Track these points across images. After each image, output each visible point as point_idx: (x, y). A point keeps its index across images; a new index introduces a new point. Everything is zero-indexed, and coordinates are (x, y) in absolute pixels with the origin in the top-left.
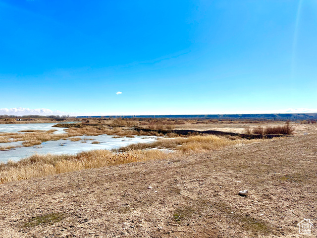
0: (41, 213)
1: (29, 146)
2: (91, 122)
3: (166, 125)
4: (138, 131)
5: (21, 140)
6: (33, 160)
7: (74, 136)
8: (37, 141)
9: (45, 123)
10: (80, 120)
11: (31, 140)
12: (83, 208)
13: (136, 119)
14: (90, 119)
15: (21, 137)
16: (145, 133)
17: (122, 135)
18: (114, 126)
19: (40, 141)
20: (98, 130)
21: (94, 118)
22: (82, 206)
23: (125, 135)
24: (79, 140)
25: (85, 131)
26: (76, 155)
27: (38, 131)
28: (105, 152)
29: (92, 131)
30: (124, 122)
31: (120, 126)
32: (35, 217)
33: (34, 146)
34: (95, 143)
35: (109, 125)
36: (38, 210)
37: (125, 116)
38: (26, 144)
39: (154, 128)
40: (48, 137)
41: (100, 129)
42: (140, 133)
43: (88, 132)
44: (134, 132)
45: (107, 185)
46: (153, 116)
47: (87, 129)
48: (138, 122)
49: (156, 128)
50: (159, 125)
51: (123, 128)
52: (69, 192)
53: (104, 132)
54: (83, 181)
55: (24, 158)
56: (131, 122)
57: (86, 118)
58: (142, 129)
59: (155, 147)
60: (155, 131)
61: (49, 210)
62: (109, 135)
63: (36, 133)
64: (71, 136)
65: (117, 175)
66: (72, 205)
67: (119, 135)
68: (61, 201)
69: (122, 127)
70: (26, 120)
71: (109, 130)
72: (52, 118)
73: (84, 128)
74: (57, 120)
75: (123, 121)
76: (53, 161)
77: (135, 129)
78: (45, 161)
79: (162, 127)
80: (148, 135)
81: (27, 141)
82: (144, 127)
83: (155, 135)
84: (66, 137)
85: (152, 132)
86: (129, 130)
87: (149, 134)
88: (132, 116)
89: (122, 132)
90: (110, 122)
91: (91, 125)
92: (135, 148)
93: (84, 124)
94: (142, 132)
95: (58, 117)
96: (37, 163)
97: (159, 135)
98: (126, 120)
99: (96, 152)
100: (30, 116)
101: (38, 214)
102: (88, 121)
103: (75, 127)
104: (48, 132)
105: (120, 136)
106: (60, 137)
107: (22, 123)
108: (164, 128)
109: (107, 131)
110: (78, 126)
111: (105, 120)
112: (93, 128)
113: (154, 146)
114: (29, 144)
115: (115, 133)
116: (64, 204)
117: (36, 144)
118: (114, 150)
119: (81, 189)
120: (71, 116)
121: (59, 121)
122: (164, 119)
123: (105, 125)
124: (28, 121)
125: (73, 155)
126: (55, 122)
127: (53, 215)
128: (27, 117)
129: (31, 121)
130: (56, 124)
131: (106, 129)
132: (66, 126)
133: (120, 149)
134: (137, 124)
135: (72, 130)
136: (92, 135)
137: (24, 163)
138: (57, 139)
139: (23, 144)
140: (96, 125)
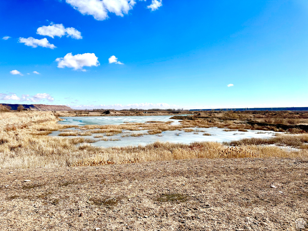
0: (169, 192)
1: (153, 134)
2: (203, 114)
3: (287, 119)
4: (252, 125)
5: (147, 129)
6: (156, 146)
7: (187, 127)
8: (158, 131)
9: (164, 115)
10: (193, 113)
11: (154, 130)
12: (203, 194)
13: (249, 112)
14: (201, 112)
15: (147, 127)
16: (260, 127)
17: (234, 128)
18: (225, 119)
19: (161, 131)
20: (209, 123)
21: (205, 111)
22: (202, 192)
23: (237, 128)
24: (191, 131)
25: (197, 123)
26: (189, 145)
27: (159, 122)
28: (217, 144)
29: (203, 123)
30: (236, 115)
31: (231, 120)
32: (164, 194)
33: (157, 134)
34: (206, 135)
35: (220, 118)
36: (166, 188)
37: (237, 109)
38: (151, 133)
39: (271, 122)
40: (167, 128)
41: (210, 122)
42: (253, 127)
43: (200, 125)
44: (247, 126)
45: (224, 177)
46: (270, 109)
47: (198, 122)
48: (251, 115)
49: (275, 122)
50: (278, 119)
51: (235, 121)
52: (189, 177)
53: (215, 125)
54: (201, 169)
55: (149, 144)
56: (244, 115)
57: (198, 111)
58: (256, 123)
59: (272, 144)
60: (273, 125)
61: (174, 190)
62: (220, 127)
63: (157, 123)
64: (185, 127)
65: (233, 168)
66: (194, 189)
67: (230, 128)
68: (184, 184)
69: (233, 120)
70: (150, 113)
71: (219, 123)
72: (170, 112)
73: (196, 121)
74: (174, 113)
75: (234, 114)
76: (171, 148)
77: (249, 123)
78: (164, 147)
79: (281, 121)
80: (264, 130)
81: (151, 130)
82: (259, 120)
83: (272, 130)
84: (181, 128)
85: (269, 126)
86: (241, 123)
87: (265, 128)
88: (245, 109)
89: (233, 125)
90: (220, 115)
91: (203, 118)
92: (248, 143)
93: (195, 117)
94: (256, 126)
95: (174, 110)
96: (159, 149)
97: (278, 130)
98: (238, 113)
99: (208, 143)
100: (154, 110)
101: (166, 192)
102: (200, 114)
103: (188, 119)
104: (167, 123)
105: (232, 129)
106: (176, 128)
107: (148, 115)
108: (285, 122)
109: (218, 124)
110: (191, 119)
111: (216, 112)
112: (204, 121)
113: (271, 142)
114: (153, 132)
115: (226, 126)
116: (187, 187)
117: (158, 133)
118: (225, 144)
119: (200, 176)
120: (184, 109)
121: (175, 113)
122: (285, 112)
123: (215, 118)
124: (152, 114)
125: (187, 144)
126: (172, 115)
127: (178, 195)
128: (151, 110)
129: (154, 114)
130: (173, 116)
131: (217, 122)
132: (181, 118)
133: (232, 143)
134: (251, 117)
135: (186, 122)
136: (203, 127)
137: (149, 148)
138: (173, 130)
139: (148, 132)
140: (207, 118)
